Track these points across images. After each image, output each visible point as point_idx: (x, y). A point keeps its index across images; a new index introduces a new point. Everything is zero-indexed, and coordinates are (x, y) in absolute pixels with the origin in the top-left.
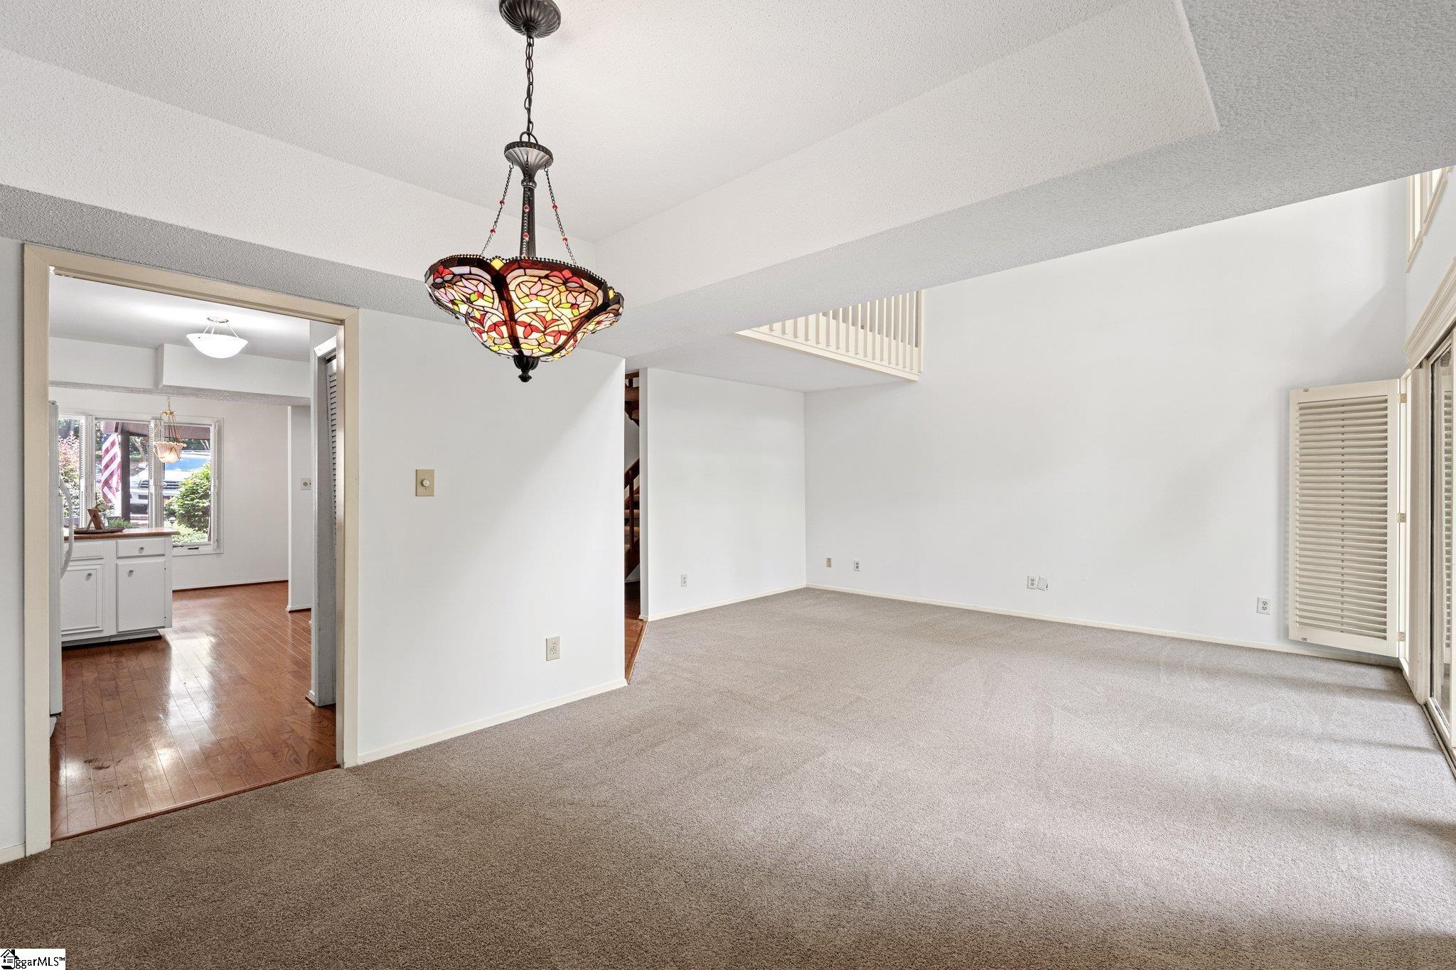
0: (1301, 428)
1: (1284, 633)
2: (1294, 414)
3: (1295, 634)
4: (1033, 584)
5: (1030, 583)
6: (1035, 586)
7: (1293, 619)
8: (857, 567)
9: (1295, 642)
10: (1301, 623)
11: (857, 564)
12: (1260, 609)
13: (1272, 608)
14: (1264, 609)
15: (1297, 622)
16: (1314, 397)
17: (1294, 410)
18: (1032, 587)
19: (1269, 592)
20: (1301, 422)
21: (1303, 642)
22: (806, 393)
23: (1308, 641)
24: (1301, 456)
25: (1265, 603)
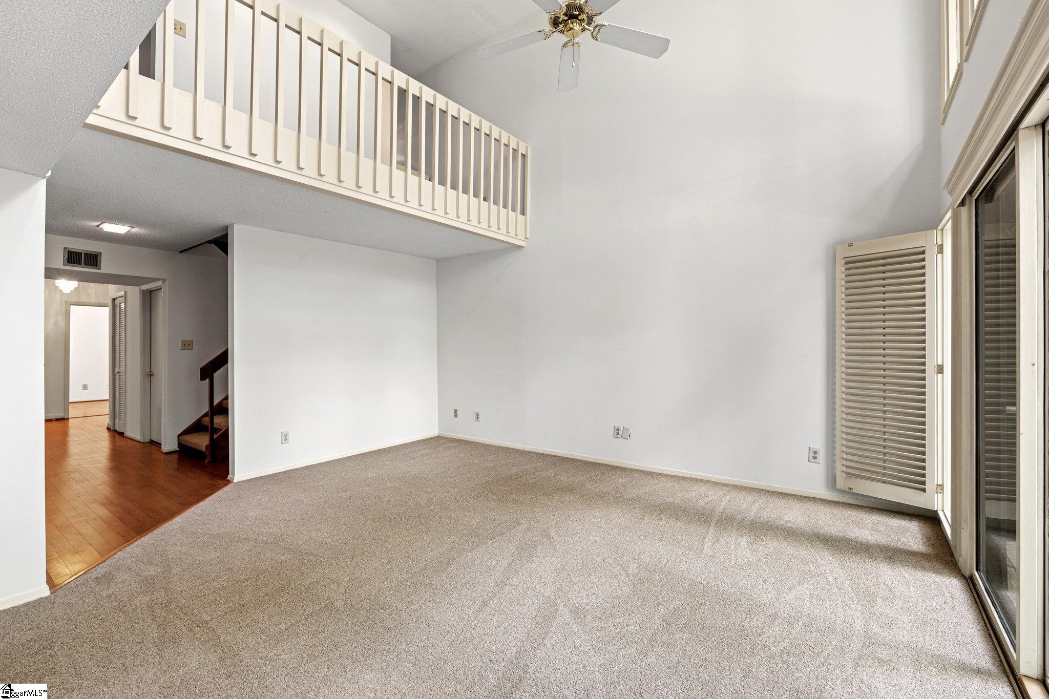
0: (846, 282)
1: (832, 482)
2: (840, 268)
3: (841, 483)
4: (618, 434)
5: (616, 432)
6: (620, 435)
7: (840, 468)
8: (478, 418)
9: (842, 491)
10: (847, 473)
11: (478, 414)
12: (811, 459)
13: (822, 457)
14: (815, 458)
15: (843, 471)
16: (859, 251)
17: (840, 262)
18: (617, 436)
19: (818, 442)
20: (846, 276)
21: (849, 492)
22: (438, 260)
23: (854, 491)
24: (846, 309)
25: (815, 453)
